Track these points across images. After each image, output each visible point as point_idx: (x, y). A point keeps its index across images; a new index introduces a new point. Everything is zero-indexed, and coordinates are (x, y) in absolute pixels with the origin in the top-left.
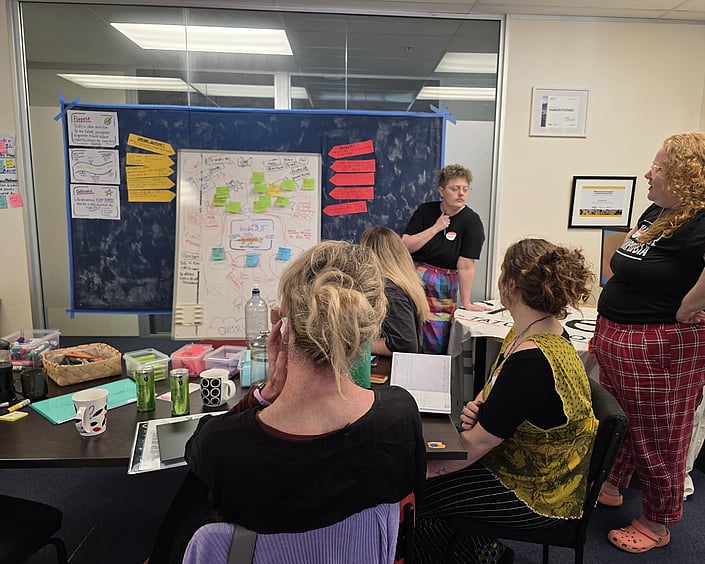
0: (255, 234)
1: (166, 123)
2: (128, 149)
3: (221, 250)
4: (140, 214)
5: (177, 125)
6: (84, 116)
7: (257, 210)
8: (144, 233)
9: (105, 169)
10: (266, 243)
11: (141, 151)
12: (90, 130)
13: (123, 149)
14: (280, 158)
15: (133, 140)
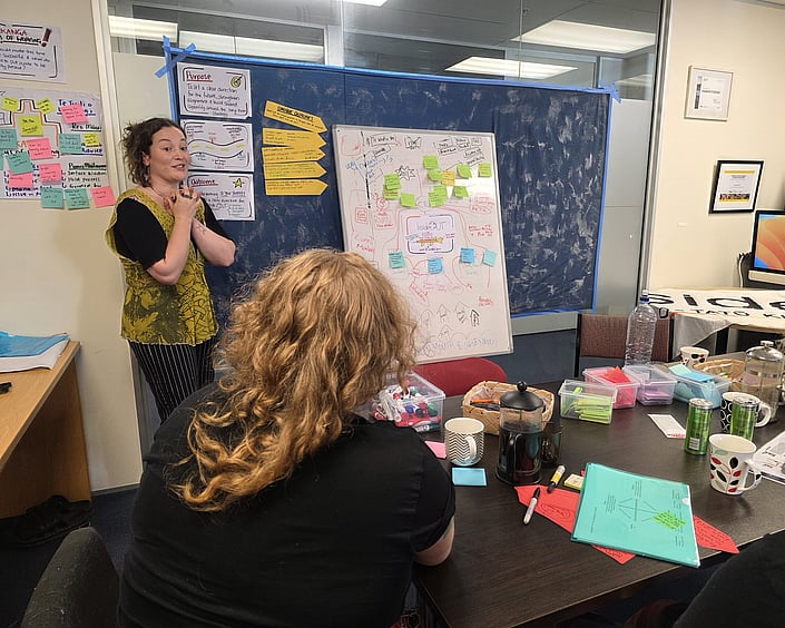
0: (435, 233)
1: (315, 88)
2: (264, 123)
3: (399, 256)
4: (282, 211)
5: (329, 91)
6: (201, 73)
7: (433, 204)
8: (287, 237)
9: (234, 150)
10: (446, 245)
11: (283, 126)
12: (211, 93)
13: (258, 122)
14: (452, 137)
15: (272, 109)
